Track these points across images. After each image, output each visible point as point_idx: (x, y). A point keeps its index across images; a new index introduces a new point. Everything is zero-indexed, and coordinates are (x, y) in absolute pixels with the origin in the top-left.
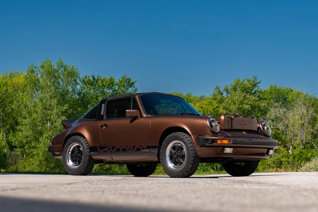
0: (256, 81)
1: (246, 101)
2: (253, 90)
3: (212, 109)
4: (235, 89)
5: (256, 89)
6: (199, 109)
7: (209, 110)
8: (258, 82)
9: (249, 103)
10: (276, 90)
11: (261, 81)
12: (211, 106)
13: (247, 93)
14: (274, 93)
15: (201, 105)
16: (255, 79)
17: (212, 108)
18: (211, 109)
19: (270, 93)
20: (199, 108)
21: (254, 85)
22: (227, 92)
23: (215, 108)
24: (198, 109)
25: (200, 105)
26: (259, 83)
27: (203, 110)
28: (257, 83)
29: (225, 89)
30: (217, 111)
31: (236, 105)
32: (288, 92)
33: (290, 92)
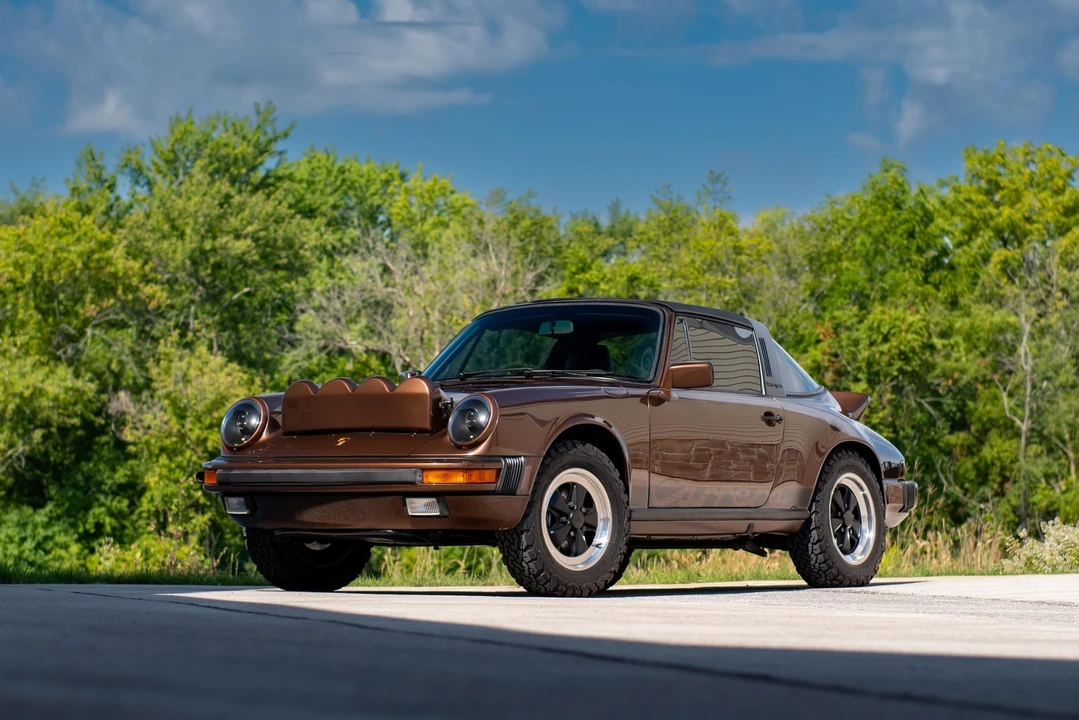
0: (269, 129)
1: (234, 222)
2: (253, 168)
3: (80, 255)
4: (173, 164)
5: (269, 163)
6: (20, 254)
7: (65, 259)
8: (281, 127)
9: (250, 229)
10: (334, 173)
11: (292, 127)
12: (71, 238)
13: (233, 181)
14: (326, 185)
15: (25, 234)
16: (265, 120)
17: (78, 248)
18: (74, 254)
19: (305, 185)
20: (17, 251)
21: (262, 151)
22: (137, 173)
23: (93, 252)
24: (13, 255)
25: (19, 236)
26: (286, 135)
27: (35, 260)
28: (275, 139)
29: (126, 166)
30: (103, 263)
31: (188, 239)
32: (387, 183)
33: (396, 183)
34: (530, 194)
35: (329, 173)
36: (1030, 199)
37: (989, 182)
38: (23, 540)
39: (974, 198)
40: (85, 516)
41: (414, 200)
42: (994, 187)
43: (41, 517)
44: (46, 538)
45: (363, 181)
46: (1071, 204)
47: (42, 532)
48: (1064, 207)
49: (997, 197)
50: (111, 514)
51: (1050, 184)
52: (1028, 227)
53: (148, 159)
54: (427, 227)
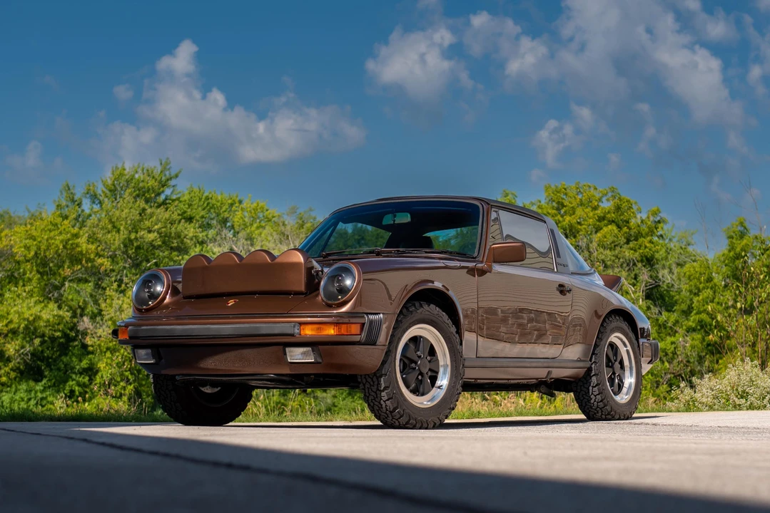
0: (167, 173)
1: (147, 223)
2: (159, 194)
3: (62, 241)
4: (114, 192)
5: (168, 191)
6: (27, 241)
7: (53, 243)
8: (173, 174)
9: (156, 227)
10: (203, 200)
11: (180, 172)
12: (57, 232)
13: (147, 201)
14: (198, 206)
15: (30, 230)
16: (165, 168)
17: (61, 238)
18: (58, 241)
19: (187, 206)
20: (26, 239)
21: (164, 185)
22: (94, 198)
23: (69, 240)
24: (24, 241)
25: (27, 231)
26: (177, 176)
27: (36, 245)
28: (171, 179)
29: (88, 193)
30: (74, 246)
31: (122, 232)
32: (232, 205)
33: (237, 205)
34: (311, 210)
35: (200, 199)
36: (579, 212)
37: (558, 203)
38: (30, 399)
39: (550, 212)
40: (64, 386)
41: (246, 214)
42: (561, 205)
43: (39, 387)
44: (42, 399)
45: (219, 204)
46: (602, 215)
47: (40, 395)
48: (598, 216)
49: (562, 211)
50: (79, 384)
51: (590, 204)
52: (579, 227)
53: (100, 189)
54: (253, 228)
